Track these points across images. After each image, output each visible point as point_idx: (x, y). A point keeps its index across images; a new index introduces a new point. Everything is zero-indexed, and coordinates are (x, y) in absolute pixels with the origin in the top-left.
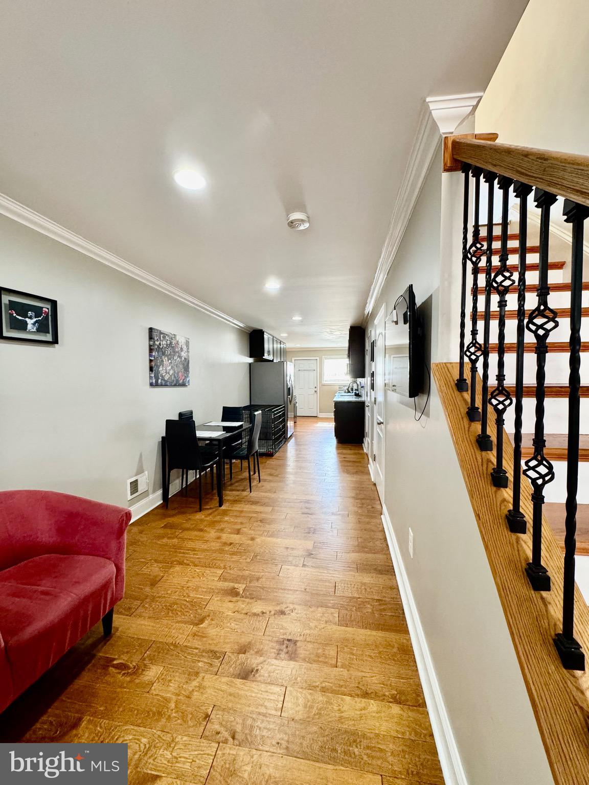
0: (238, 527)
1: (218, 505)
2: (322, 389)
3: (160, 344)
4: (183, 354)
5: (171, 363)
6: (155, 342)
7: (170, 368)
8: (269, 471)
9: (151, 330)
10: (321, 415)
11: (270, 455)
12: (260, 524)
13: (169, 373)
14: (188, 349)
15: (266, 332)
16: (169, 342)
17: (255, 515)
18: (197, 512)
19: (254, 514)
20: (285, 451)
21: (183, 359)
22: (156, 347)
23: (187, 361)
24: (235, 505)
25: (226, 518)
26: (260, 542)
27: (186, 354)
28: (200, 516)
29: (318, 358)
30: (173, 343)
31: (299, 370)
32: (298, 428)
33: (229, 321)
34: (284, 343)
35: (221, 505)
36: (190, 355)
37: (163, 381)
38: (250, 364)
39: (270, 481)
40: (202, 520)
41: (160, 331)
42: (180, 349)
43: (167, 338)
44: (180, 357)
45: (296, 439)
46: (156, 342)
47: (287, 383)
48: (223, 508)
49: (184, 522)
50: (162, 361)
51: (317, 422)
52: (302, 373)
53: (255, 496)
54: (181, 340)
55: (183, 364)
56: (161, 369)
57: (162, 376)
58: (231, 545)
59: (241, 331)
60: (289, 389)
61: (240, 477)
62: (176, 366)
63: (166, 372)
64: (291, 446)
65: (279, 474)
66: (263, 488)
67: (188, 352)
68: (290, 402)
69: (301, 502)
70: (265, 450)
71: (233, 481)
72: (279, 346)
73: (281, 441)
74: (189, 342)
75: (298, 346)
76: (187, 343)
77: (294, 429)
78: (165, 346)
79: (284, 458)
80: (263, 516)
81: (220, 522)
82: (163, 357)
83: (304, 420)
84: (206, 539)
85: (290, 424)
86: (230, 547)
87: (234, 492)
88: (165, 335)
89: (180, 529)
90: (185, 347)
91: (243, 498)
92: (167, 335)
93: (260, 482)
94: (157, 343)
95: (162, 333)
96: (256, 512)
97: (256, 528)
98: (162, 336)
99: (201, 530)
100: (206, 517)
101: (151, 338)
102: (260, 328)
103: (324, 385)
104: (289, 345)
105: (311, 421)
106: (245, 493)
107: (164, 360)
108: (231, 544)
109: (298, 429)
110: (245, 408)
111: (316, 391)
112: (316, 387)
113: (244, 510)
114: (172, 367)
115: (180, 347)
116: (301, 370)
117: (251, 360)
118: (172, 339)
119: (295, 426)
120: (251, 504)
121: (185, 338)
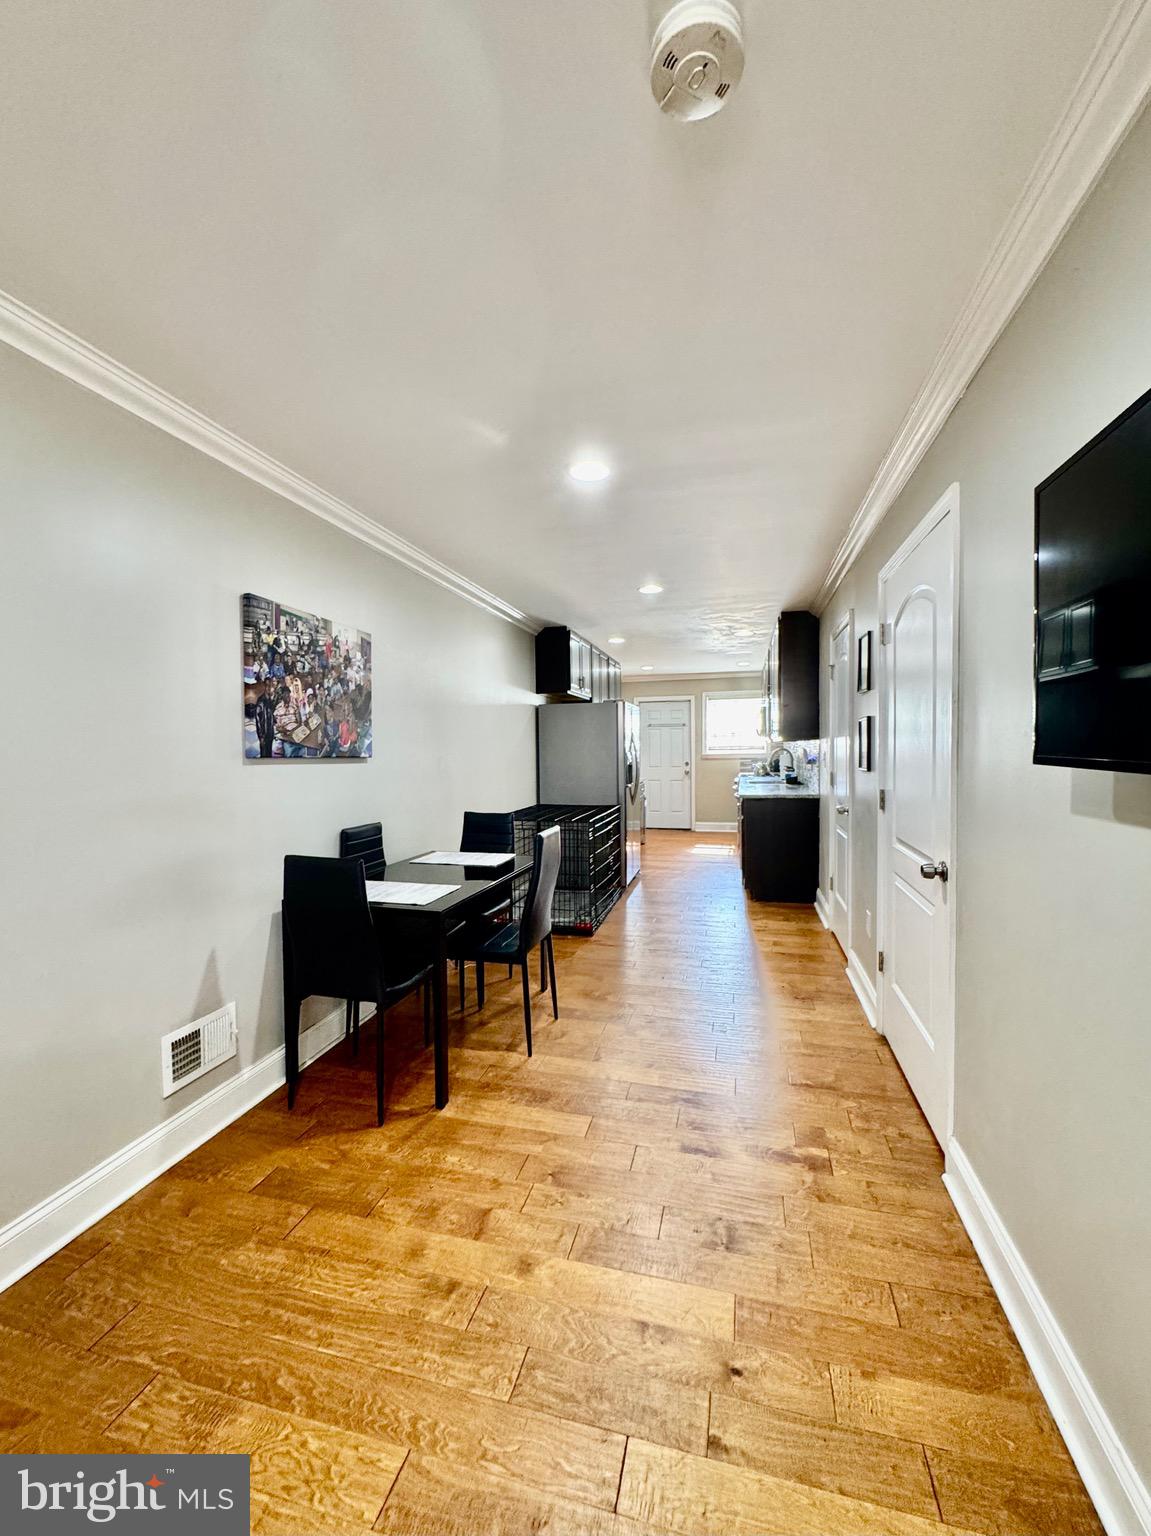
0: (482, 1200)
1: (433, 1101)
2: (704, 768)
3: (277, 642)
4: (354, 675)
5: (314, 695)
6: (259, 635)
7: (309, 709)
8: (580, 982)
9: (248, 600)
10: (700, 827)
11: (584, 932)
12: (554, 1192)
13: (307, 724)
14: (367, 661)
15: (576, 634)
16: (306, 639)
17: (538, 1149)
18: (370, 1126)
19: (535, 1143)
20: (621, 921)
21: (352, 687)
22: (264, 649)
23: (365, 692)
24: (485, 1104)
25: (452, 1159)
26: (548, 1284)
27: (362, 674)
28: (375, 1144)
29: (692, 698)
30: (321, 643)
31: (650, 725)
32: (649, 857)
33: (483, 601)
34: (616, 662)
35: (441, 1103)
36: (372, 677)
37: (287, 746)
38: (537, 709)
39: (585, 1017)
40: (378, 1163)
41: (278, 606)
42: (341, 660)
43: (301, 626)
44: (342, 681)
45: (645, 886)
46: (264, 636)
47: (625, 754)
48: (448, 1112)
49: (326, 1166)
50: (286, 689)
51: (691, 844)
52: (655, 732)
53: (542, 1069)
54: (348, 638)
55: (354, 702)
56: (280, 710)
57: (284, 732)
58: (450, 1291)
59: (516, 629)
60: (630, 766)
61: (506, 999)
62: (331, 706)
63: (299, 722)
64: (633, 905)
65: (605, 992)
66: (564, 1040)
67: (367, 667)
68: (633, 798)
69: (675, 1100)
70: (572, 919)
71: (487, 1013)
72: (604, 670)
73: (611, 894)
74: (369, 643)
75: (648, 669)
76: (365, 646)
77: (642, 860)
78: (294, 648)
79: (618, 942)
80: (562, 1153)
81: (433, 1172)
82: (288, 678)
83: (660, 838)
84: (373, 1255)
85: (632, 848)
86: (447, 1305)
87: (484, 1054)
88: (294, 619)
89: (305, 1203)
90: (359, 655)
91: (507, 1077)
92: (300, 618)
93: (556, 1018)
94: (269, 639)
95: (285, 613)
96: (543, 1138)
97: (541, 1214)
98: (283, 620)
99: (368, 1211)
100: (392, 1149)
101: (248, 623)
102: (560, 621)
103: (707, 759)
104: (627, 668)
105: (678, 841)
106: (515, 1058)
107: (291, 688)
108: (453, 1286)
109: (650, 861)
110: (521, 814)
111: (687, 773)
112: (687, 764)
113: (509, 1123)
114: (317, 709)
115: (343, 654)
116: (654, 726)
117: (539, 700)
118: (317, 632)
119: (643, 852)
120: (529, 1103)
121: (358, 631)
